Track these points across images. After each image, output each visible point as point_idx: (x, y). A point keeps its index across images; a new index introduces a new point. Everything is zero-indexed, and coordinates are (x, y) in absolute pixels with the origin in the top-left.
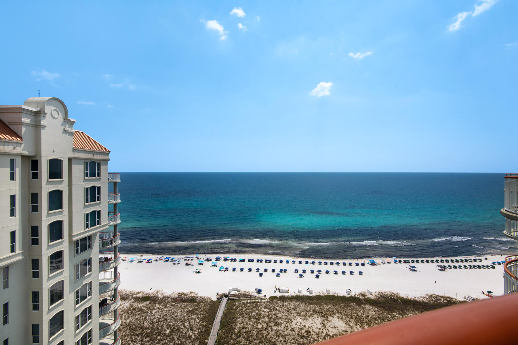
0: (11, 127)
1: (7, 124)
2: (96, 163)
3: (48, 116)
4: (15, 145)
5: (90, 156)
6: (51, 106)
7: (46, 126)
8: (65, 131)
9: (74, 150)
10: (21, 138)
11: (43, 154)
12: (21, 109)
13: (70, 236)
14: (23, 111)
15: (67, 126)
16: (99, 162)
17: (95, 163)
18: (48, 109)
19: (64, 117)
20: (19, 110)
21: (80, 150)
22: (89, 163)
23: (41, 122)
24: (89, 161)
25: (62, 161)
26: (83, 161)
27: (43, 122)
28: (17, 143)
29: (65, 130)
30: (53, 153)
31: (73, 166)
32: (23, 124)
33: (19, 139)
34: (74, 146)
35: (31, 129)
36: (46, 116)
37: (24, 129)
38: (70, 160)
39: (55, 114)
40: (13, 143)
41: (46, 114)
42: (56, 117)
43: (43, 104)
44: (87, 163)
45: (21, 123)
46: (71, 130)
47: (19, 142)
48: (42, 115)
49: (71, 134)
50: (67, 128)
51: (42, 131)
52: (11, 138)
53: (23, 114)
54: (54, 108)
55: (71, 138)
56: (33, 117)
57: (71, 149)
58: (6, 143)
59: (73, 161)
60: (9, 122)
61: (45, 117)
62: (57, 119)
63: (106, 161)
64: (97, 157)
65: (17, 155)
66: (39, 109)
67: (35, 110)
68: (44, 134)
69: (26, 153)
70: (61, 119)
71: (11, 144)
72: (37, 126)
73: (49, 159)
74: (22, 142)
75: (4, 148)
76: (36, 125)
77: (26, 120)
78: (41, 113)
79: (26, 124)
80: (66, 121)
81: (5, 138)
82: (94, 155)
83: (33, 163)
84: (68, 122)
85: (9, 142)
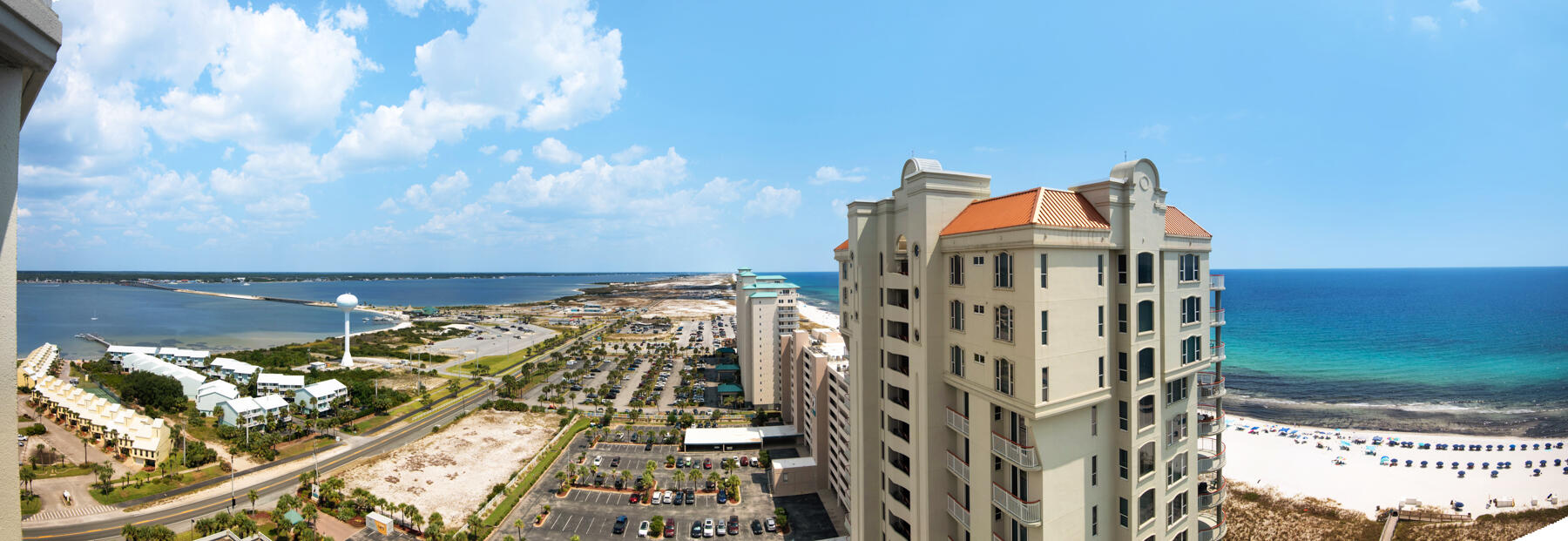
0: (1098, 209)
1: (1095, 206)
2: (1194, 257)
3: (1137, 188)
4: (1103, 234)
5: (1184, 246)
6: (1139, 172)
7: (1134, 204)
8: (1156, 209)
9: (1167, 237)
10: (1109, 225)
11: (1132, 247)
12: (1109, 183)
13: (1163, 374)
14: (1111, 186)
15: (1158, 200)
16: (1197, 254)
17: (1192, 256)
18: (1138, 177)
19: (1155, 186)
20: (1106, 185)
21: (1173, 237)
22: (1184, 257)
23: (1129, 197)
24: (1184, 254)
25: (1153, 255)
26: (1176, 255)
27: (1132, 199)
28: (1105, 232)
29: (1156, 205)
30: (1143, 243)
31: (1165, 261)
32: (1110, 204)
33: (1107, 226)
34: (1166, 231)
35: (1119, 209)
36: (1135, 188)
37: (1111, 211)
38: (1162, 253)
39: (1144, 183)
40: (1101, 232)
41: (1135, 185)
42: (1145, 188)
43: (1129, 172)
44: (1182, 257)
45: (1108, 203)
46: (1163, 206)
47: (1106, 230)
48: (1130, 188)
49: (1162, 212)
50: (1158, 204)
51: (1131, 211)
52: (1099, 226)
53: (1111, 191)
54: (1144, 175)
55: (1163, 218)
56: (1119, 192)
57: (1163, 235)
58: (1094, 234)
59: (1165, 255)
60: (1096, 203)
61: (1133, 190)
62: (1147, 192)
63: (1207, 252)
64: (1196, 246)
65: (1104, 249)
66: (1126, 178)
67: (1121, 181)
68: (1133, 215)
69: (1114, 245)
70: (1151, 190)
71: (1099, 234)
72: (1125, 205)
73: (1139, 253)
74: (1110, 230)
75: (1092, 241)
77: (1114, 198)
78: (1129, 185)
79: (1114, 204)
80: (1157, 192)
81: (1094, 227)
82: (1190, 243)
83: (1120, 259)
84: (1159, 193)
85: (1097, 232)
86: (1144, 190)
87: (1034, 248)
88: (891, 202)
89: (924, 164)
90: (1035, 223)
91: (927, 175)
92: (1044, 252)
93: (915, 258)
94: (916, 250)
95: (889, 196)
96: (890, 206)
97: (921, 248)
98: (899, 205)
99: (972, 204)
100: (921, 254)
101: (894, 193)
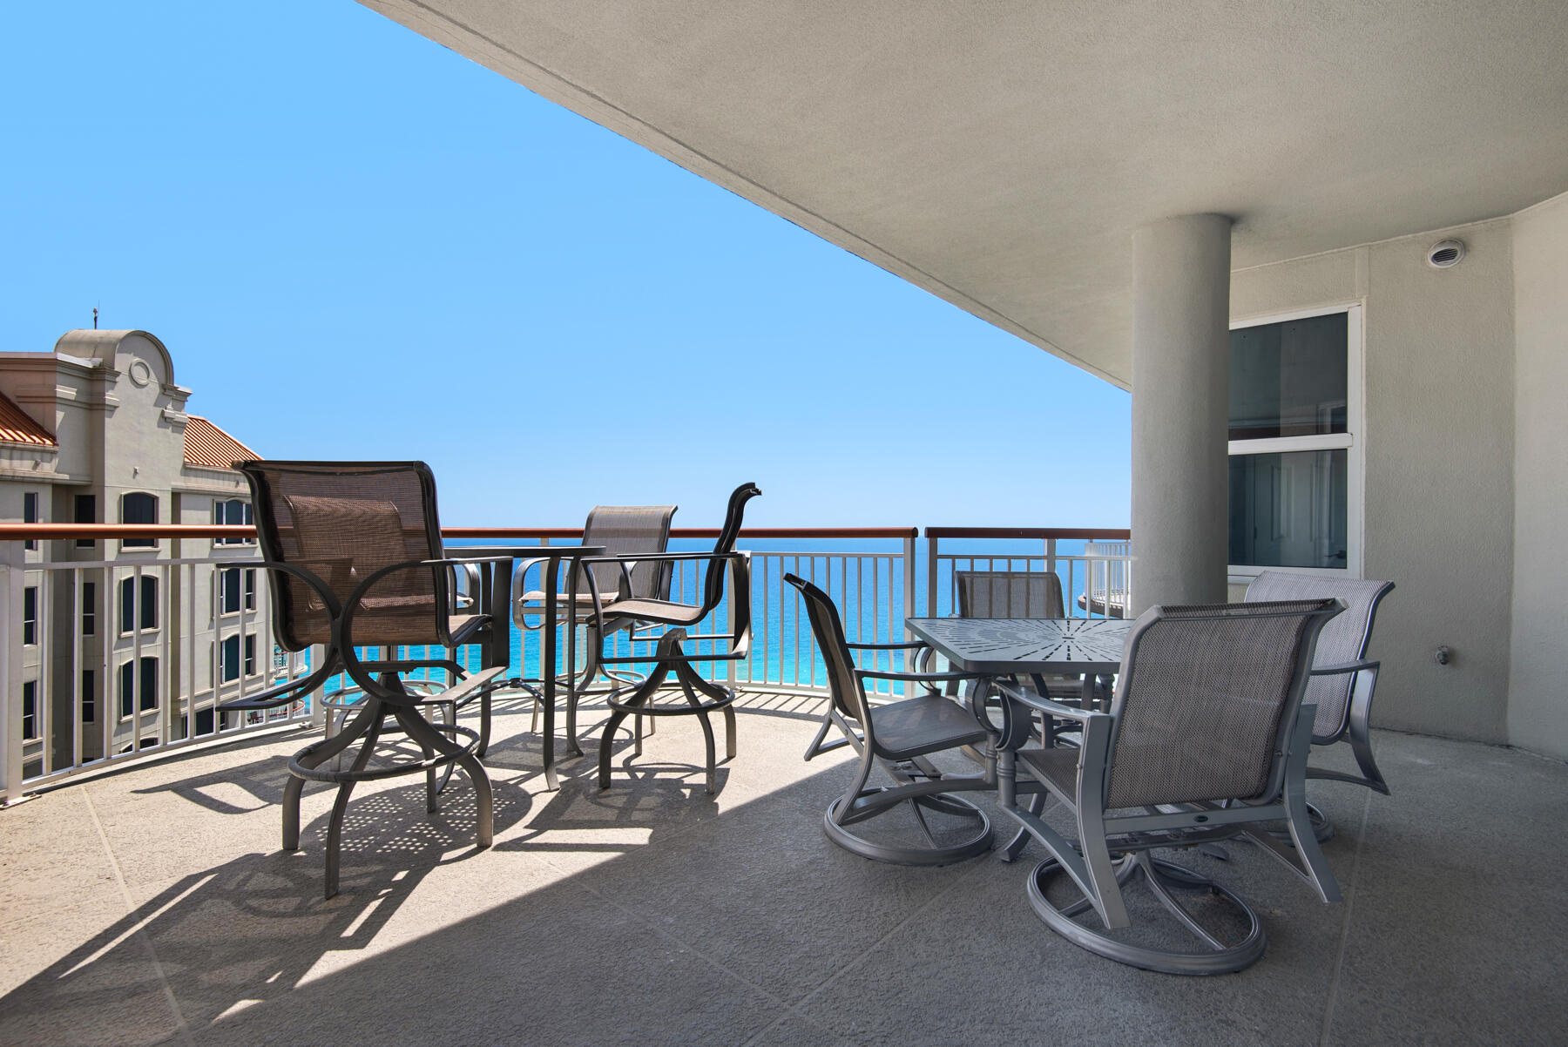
0: (25, 408)
1: (13, 400)
2: (244, 505)
3: (123, 380)
4: (38, 457)
6: (130, 353)
7: (116, 407)
8: (165, 420)
9: (187, 470)
10: (53, 438)
11: (109, 481)
12: (55, 362)
13: (176, 701)
14: (59, 369)
15: (170, 406)
17: (241, 503)
18: (122, 362)
19: (163, 382)
20: (47, 366)
21: (202, 470)
22: (224, 505)
23: (104, 395)
24: (224, 500)
25: (157, 498)
26: (209, 500)
27: (111, 397)
28: (44, 451)
29: (166, 415)
30: (134, 477)
31: (184, 510)
32: (58, 401)
33: (48, 442)
34: (186, 460)
35: (79, 415)
36: (117, 379)
37: (60, 415)
38: (176, 496)
39: (139, 374)
40: (33, 451)
41: (118, 374)
42: (143, 382)
43: (109, 348)
44: (219, 506)
46: (180, 416)
47: (47, 449)
48: (107, 377)
49: (179, 426)
50: (170, 411)
51: (107, 420)
52: (28, 440)
53: (59, 377)
54: (137, 359)
55: (180, 439)
56: (82, 383)
57: (180, 466)
58: (16, 454)
59: (184, 499)
60: (18, 397)
61: (116, 382)
62: (144, 390)
65: (42, 482)
66: (98, 360)
67: (87, 363)
68: (113, 428)
69: (64, 477)
70: (154, 387)
71: (27, 454)
72: (94, 408)
73: (124, 493)
74: (56, 448)
75: (11, 465)
76: (91, 405)
77: (66, 391)
78: (104, 373)
79: (66, 402)
80: (167, 392)
81: (15, 440)
82: (238, 483)
83: (84, 503)
84: (171, 393)
85: (22, 450)
86: (143, 386)
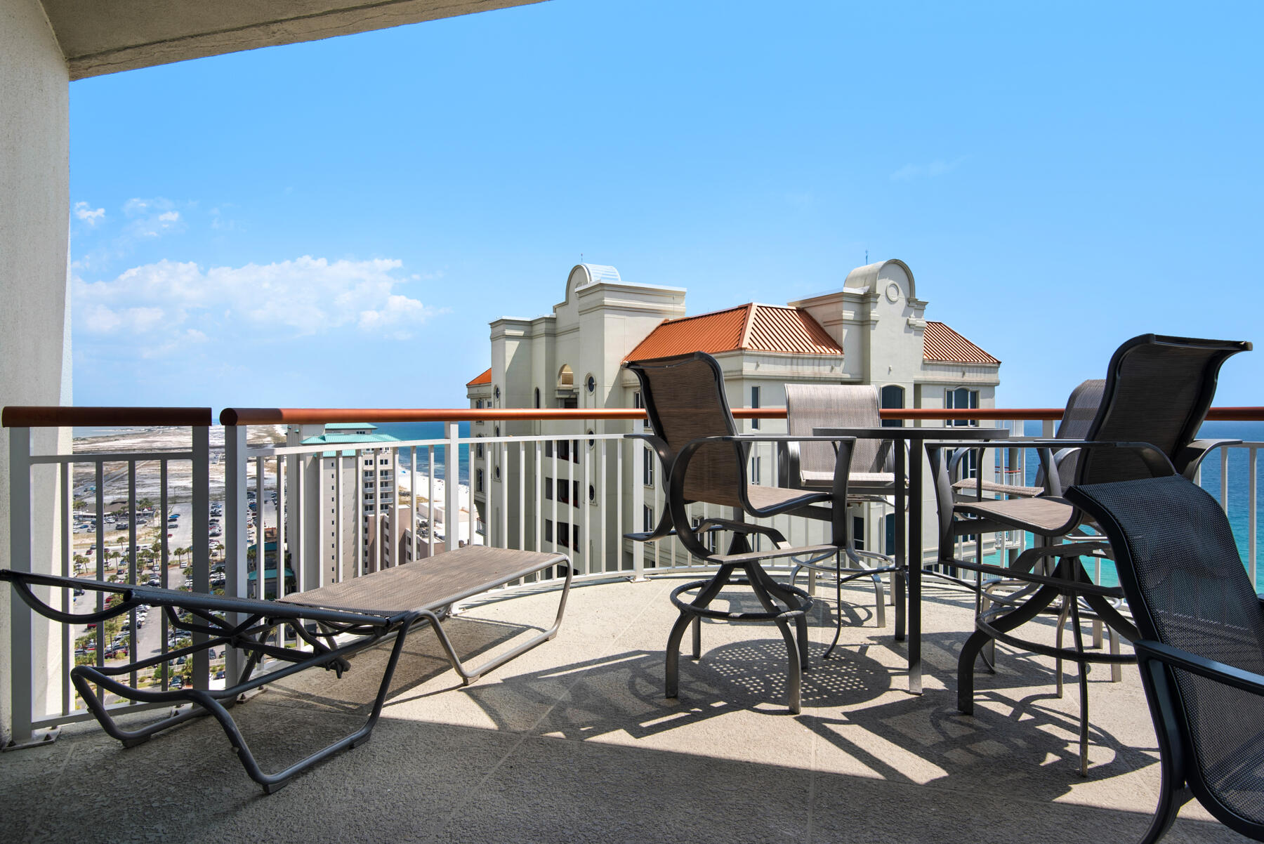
0: (827, 330)
1: (822, 325)
2: (969, 393)
3: (881, 300)
4: (833, 362)
5: (954, 377)
6: (886, 278)
7: (877, 321)
8: (909, 327)
9: (926, 365)
10: (841, 349)
11: (873, 377)
12: (842, 295)
14: (844, 299)
15: (913, 315)
16: (974, 389)
17: (966, 391)
18: (882, 286)
19: (908, 296)
20: (839, 297)
21: (937, 365)
22: (954, 393)
23: (870, 313)
24: (953, 389)
25: (904, 389)
26: (941, 390)
27: (874, 314)
28: (836, 359)
29: (910, 323)
30: (889, 374)
31: (922, 399)
32: (844, 322)
33: (838, 352)
34: (925, 357)
35: (855, 329)
36: (878, 300)
37: (845, 332)
38: (917, 387)
39: (893, 294)
40: (830, 359)
41: (878, 296)
42: (894, 299)
43: (872, 278)
44: (949, 394)
45: (840, 321)
46: (921, 322)
47: (838, 357)
48: (872, 299)
49: (920, 330)
50: (913, 320)
51: (872, 332)
52: (828, 352)
53: (845, 305)
54: (891, 282)
55: (920, 339)
56: (857, 307)
57: (920, 363)
58: (822, 361)
59: (923, 389)
60: (825, 322)
61: (877, 302)
62: (896, 304)
63: (992, 386)
64: (972, 377)
65: (836, 381)
66: (867, 288)
67: (860, 291)
68: (875, 335)
69: (848, 376)
70: (902, 302)
71: (827, 361)
72: (864, 323)
73: (882, 386)
74: (843, 356)
75: (819, 370)
76: (862, 322)
77: (849, 314)
78: (869, 297)
79: (849, 322)
80: (911, 304)
82: (964, 374)
84: (915, 304)
85: (825, 359)
86: (891, 302)
87: (743, 379)
88: (552, 320)
89: (597, 273)
90: (745, 349)
91: (606, 288)
92: (756, 384)
93: (589, 393)
94: (591, 384)
95: (549, 313)
96: (550, 326)
97: (597, 380)
98: (562, 325)
99: (662, 325)
100: (598, 389)
101: (555, 309)
